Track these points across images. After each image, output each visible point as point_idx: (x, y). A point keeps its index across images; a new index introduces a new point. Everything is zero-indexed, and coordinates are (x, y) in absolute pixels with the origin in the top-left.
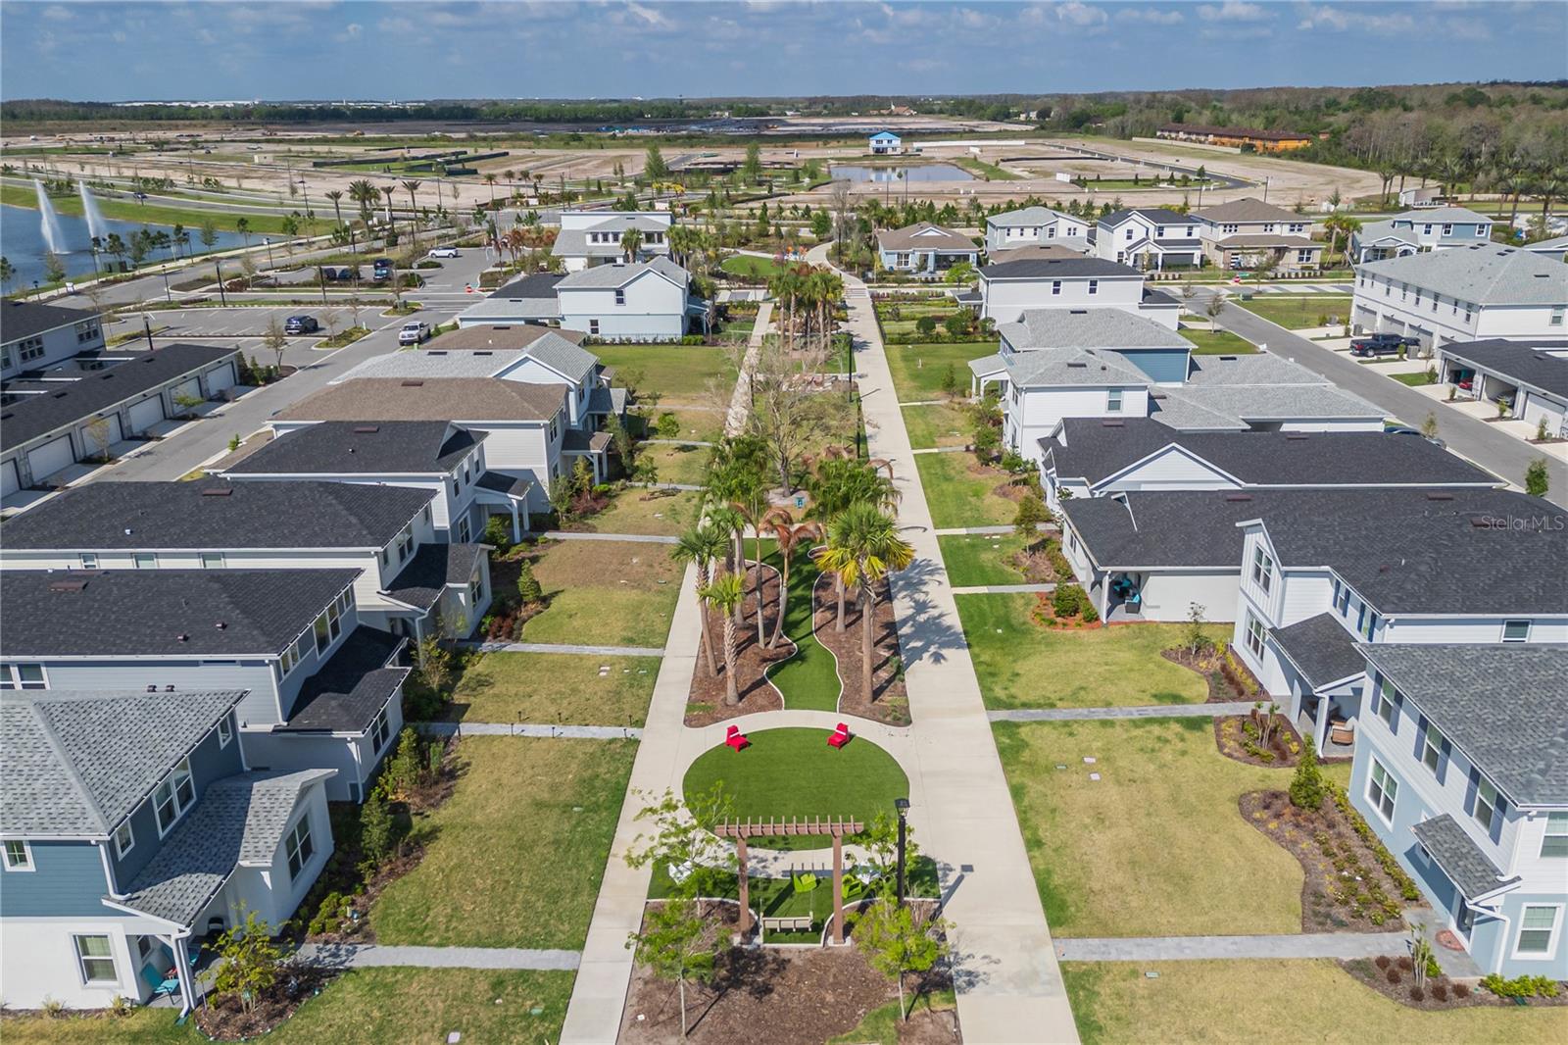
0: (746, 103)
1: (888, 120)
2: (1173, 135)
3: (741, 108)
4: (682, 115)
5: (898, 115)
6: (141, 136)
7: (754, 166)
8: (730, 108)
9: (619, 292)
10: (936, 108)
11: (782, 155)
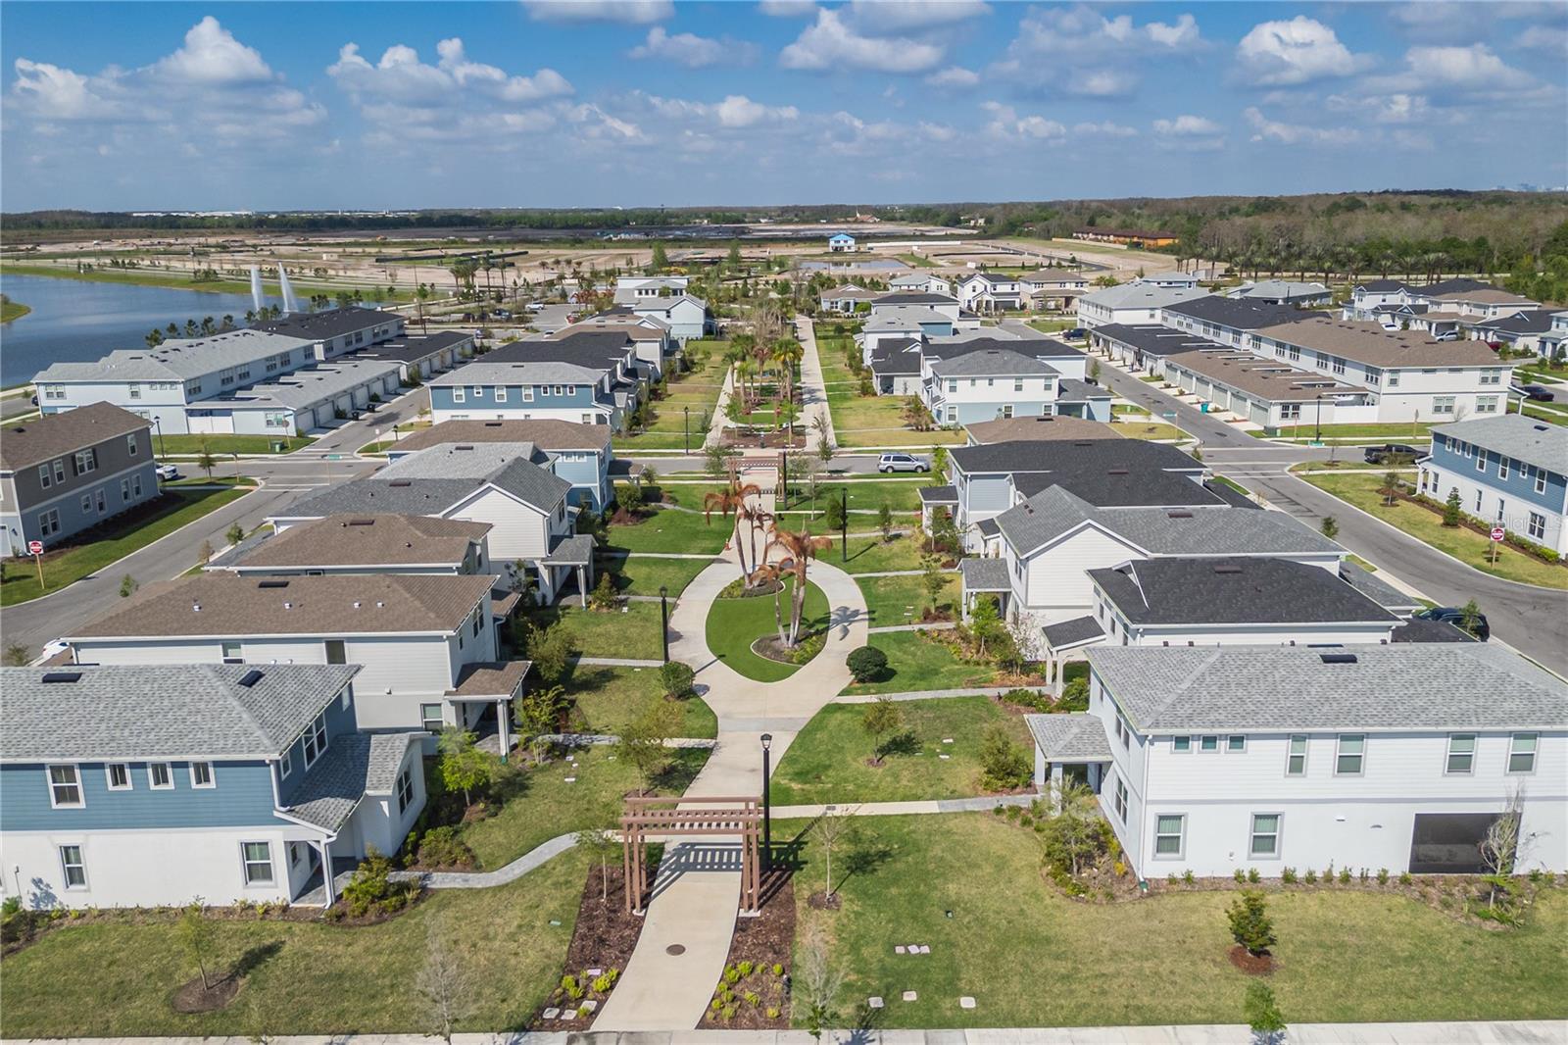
0: (723, 212)
1: (854, 226)
2: (1105, 238)
3: (718, 217)
4: (665, 222)
5: (862, 222)
6: (212, 241)
7: (735, 259)
8: (708, 216)
9: (668, 312)
10: (898, 215)
11: (756, 252)
